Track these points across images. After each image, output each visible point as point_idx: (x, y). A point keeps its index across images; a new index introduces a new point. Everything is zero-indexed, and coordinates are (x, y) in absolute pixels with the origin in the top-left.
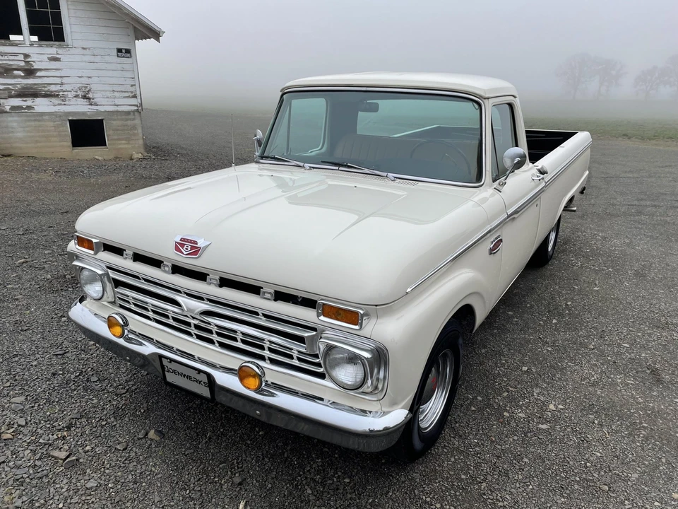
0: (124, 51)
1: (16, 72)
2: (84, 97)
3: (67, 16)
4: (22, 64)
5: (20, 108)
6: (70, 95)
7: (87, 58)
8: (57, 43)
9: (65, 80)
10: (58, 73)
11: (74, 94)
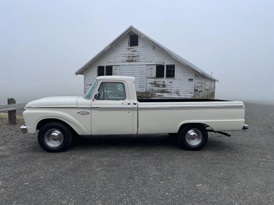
0: (191, 79)
1: (161, 86)
2: (177, 93)
3: (176, 70)
4: (163, 84)
5: (160, 95)
6: (173, 92)
7: (180, 82)
8: (172, 78)
9: (172, 88)
10: (171, 86)
11: (174, 92)
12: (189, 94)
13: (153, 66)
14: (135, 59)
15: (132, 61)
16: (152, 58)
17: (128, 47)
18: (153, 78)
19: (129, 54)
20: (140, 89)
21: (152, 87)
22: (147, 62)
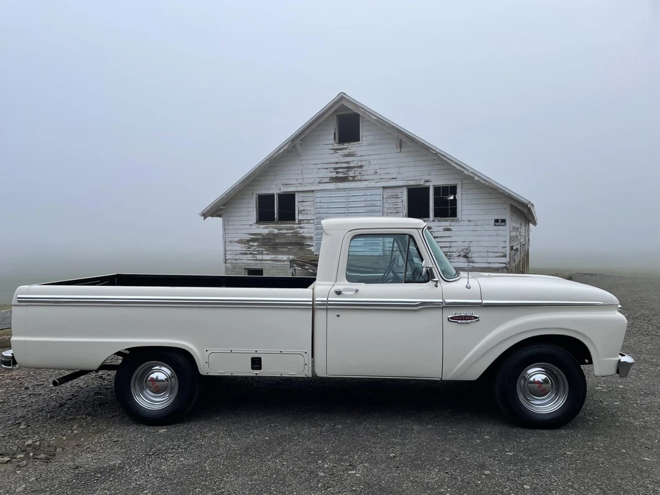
0: (500, 221)
2: (465, 256)
3: (460, 199)
6: (455, 255)
7: (471, 228)
8: (451, 218)
9: (453, 244)
10: (448, 239)
11: (457, 254)
12: (496, 257)
13: (400, 190)
14: (353, 175)
15: (344, 179)
16: (397, 170)
17: (335, 145)
19: (337, 163)
22: (384, 180)
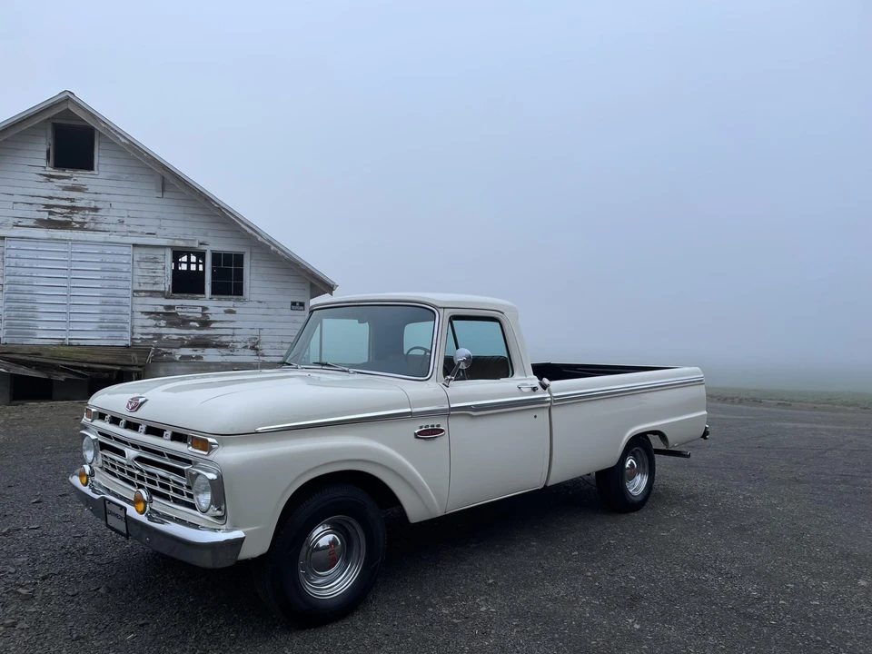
0: (297, 304)
1: (191, 323)
2: (253, 348)
3: (248, 273)
4: (200, 316)
5: (190, 357)
6: (239, 345)
7: (261, 311)
8: (235, 297)
9: (237, 332)
10: (231, 325)
11: (244, 345)
13: (162, 252)
14: (81, 220)
15: (65, 225)
16: (157, 223)
17: (47, 169)
18: (163, 294)
19: (51, 198)
20: (106, 334)
21: (156, 326)
22: (135, 234)
